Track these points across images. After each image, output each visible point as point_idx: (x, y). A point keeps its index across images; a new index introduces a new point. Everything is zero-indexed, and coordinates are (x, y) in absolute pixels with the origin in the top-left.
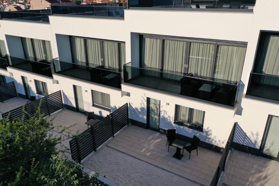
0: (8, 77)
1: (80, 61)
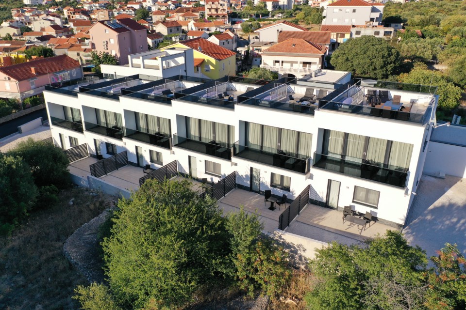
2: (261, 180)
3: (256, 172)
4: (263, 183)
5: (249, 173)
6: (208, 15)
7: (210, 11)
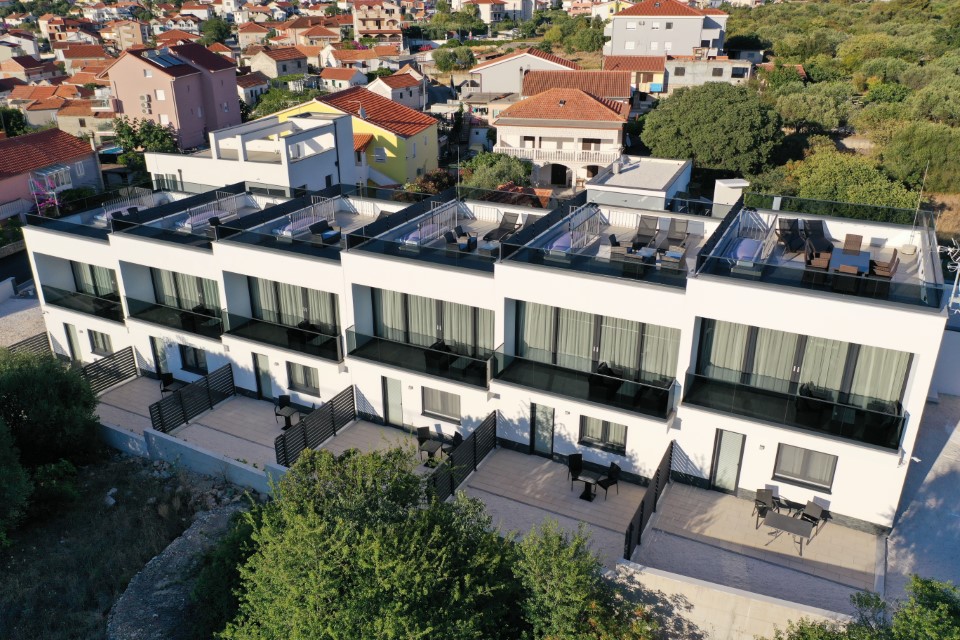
2: (557, 430)
3: (545, 413)
4: (560, 435)
5: (527, 415)
6: (361, 32)
7: (364, 24)
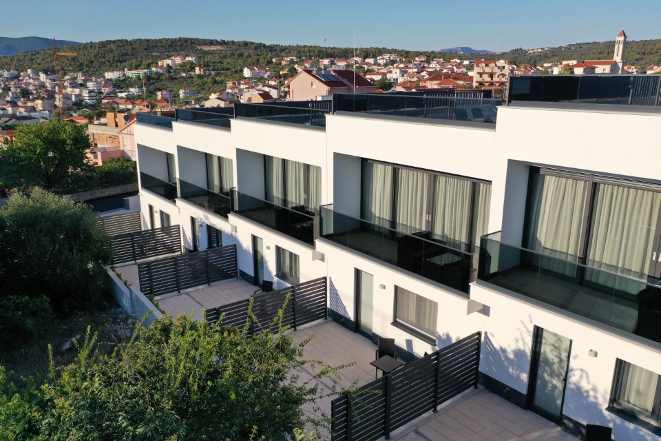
0: (228, 234)
1: (377, 215)
2: (574, 378)
3: (556, 348)
4: (578, 389)
5: (527, 345)
6: (477, 82)
